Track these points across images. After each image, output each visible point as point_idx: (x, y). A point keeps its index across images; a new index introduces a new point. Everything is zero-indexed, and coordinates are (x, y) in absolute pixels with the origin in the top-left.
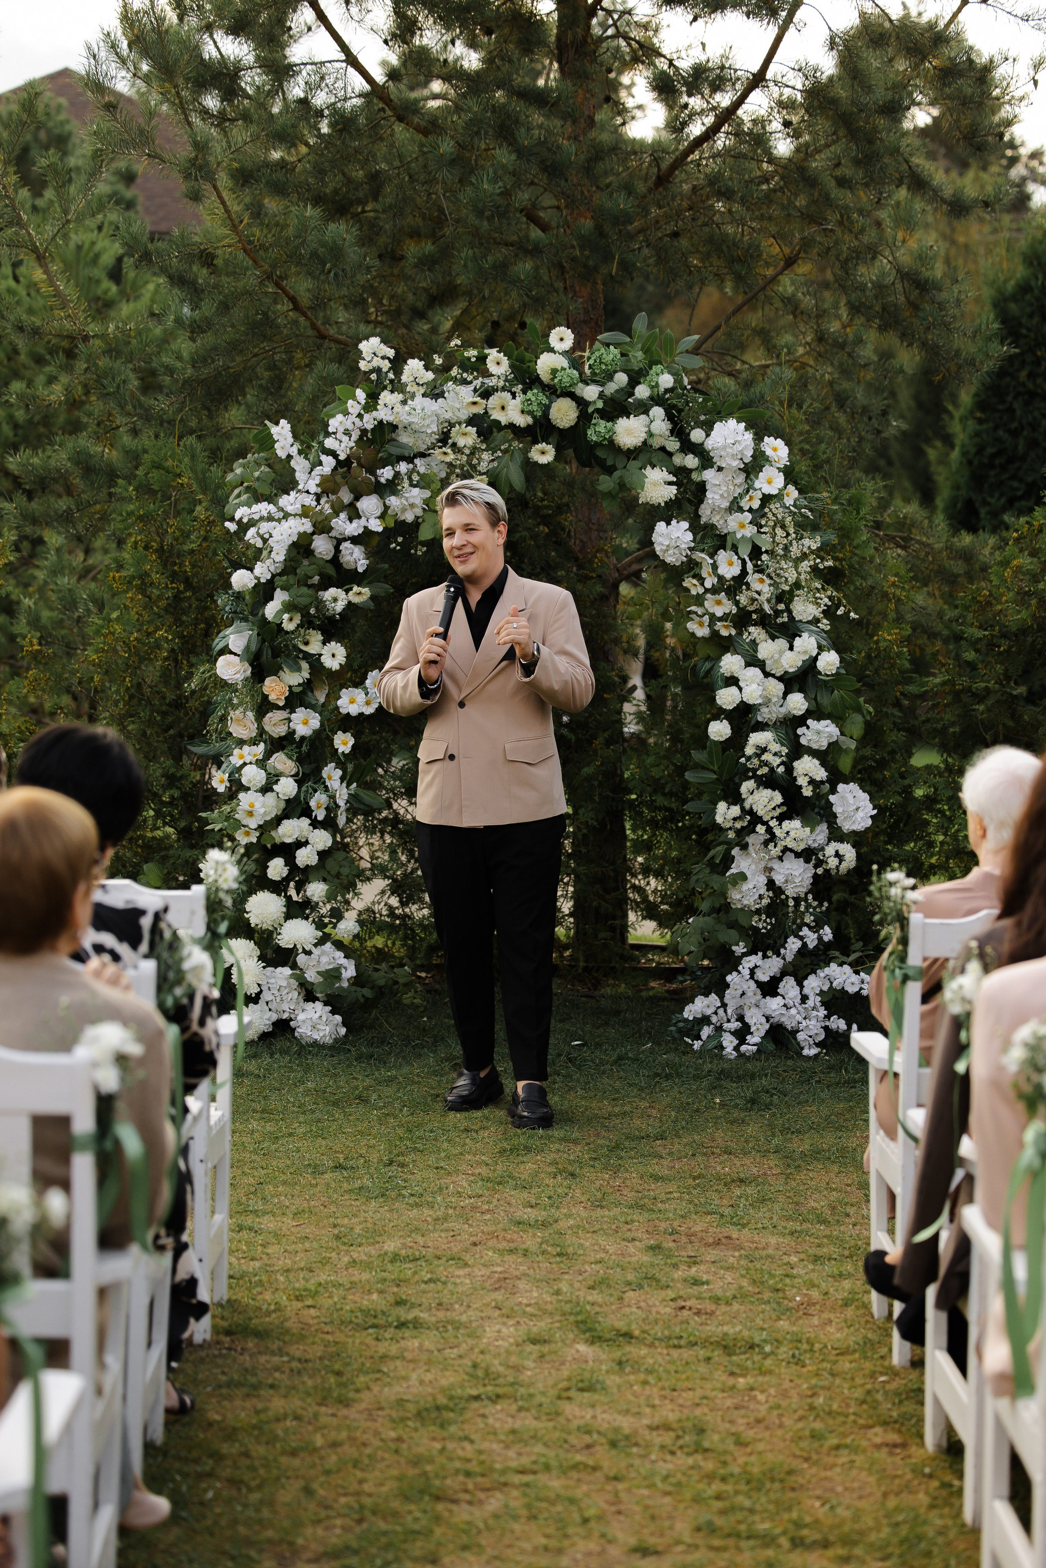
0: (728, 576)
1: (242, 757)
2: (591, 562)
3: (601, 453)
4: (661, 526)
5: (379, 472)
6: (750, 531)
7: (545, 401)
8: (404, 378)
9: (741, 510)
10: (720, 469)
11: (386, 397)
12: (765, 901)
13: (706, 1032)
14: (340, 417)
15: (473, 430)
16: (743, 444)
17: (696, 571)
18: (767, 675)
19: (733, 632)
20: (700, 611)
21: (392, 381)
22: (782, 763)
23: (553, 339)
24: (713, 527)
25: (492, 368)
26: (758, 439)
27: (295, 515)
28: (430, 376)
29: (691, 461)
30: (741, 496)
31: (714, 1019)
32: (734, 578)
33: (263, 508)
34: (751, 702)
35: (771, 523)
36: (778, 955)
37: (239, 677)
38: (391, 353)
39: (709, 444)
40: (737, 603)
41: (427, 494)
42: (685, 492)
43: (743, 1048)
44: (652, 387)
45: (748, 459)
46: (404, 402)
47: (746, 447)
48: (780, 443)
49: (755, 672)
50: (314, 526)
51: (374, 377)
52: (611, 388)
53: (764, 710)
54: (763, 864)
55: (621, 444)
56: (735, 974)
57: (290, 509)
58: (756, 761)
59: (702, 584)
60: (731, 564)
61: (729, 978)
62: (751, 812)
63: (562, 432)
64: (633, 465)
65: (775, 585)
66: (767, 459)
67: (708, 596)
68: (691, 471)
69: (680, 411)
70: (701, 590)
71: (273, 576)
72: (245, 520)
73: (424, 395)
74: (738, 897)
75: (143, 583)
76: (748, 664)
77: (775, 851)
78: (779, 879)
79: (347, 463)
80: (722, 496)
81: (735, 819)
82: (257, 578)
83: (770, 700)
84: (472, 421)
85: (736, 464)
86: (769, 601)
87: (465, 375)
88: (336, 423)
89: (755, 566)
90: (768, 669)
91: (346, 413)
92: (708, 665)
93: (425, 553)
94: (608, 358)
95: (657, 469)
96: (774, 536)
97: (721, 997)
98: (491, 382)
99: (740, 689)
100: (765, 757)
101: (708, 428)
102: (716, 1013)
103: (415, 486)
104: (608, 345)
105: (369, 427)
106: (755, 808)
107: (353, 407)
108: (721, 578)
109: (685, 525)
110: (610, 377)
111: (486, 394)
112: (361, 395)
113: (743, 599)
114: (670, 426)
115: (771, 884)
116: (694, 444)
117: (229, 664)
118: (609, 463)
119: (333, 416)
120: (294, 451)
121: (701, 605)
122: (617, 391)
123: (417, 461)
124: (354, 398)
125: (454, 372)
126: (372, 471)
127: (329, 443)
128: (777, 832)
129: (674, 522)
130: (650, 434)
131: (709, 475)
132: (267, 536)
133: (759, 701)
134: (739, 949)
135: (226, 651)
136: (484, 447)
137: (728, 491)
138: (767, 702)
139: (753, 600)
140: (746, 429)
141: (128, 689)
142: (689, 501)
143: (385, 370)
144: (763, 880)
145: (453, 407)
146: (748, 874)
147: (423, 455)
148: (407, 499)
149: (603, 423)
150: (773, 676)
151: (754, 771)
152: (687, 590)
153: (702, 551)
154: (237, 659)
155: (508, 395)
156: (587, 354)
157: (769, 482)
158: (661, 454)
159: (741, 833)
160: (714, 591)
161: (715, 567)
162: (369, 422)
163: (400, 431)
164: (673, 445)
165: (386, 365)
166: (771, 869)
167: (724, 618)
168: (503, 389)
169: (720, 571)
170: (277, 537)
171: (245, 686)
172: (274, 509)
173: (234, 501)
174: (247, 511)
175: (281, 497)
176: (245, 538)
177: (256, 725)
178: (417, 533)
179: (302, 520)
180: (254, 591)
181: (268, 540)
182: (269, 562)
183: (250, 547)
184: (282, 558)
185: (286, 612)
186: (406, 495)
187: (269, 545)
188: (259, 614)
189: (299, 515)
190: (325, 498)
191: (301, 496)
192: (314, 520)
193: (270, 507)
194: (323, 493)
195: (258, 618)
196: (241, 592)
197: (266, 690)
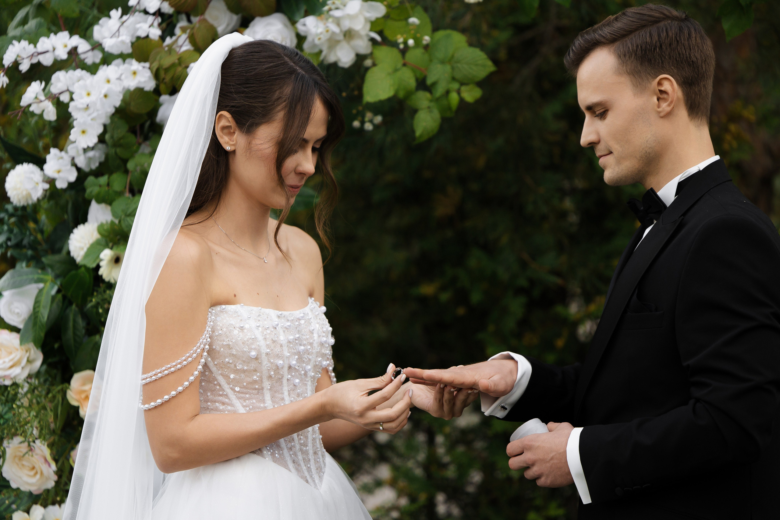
27: (123, 57)
37: (19, 374)
41: (379, 10)
50: (156, 75)
57: (110, 45)
71: (82, 175)
72: (24, 67)
82: (51, 182)
93: (376, 127)
132: (64, 98)
148: (338, 21)
154: (13, 339)
170: (86, 100)
171: (32, 390)
172: (83, 46)
173: (12, 31)
174: (31, 48)
175: (96, 20)
176: (24, 102)
177: (54, 467)
178: (360, 88)
179: (135, 65)
180: (45, 205)
181: (67, 105)
182: (71, 149)
183: (33, 121)
184: (92, 140)
185: (106, 246)
186: (337, 13)
187: (69, 115)
188: (59, 251)
189: (130, 56)
190: (183, 23)
191: (132, 19)
192: (155, 65)
193: (76, 40)
194: (178, 12)
195: (57, 257)
196: (24, 208)
197: (73, 398)
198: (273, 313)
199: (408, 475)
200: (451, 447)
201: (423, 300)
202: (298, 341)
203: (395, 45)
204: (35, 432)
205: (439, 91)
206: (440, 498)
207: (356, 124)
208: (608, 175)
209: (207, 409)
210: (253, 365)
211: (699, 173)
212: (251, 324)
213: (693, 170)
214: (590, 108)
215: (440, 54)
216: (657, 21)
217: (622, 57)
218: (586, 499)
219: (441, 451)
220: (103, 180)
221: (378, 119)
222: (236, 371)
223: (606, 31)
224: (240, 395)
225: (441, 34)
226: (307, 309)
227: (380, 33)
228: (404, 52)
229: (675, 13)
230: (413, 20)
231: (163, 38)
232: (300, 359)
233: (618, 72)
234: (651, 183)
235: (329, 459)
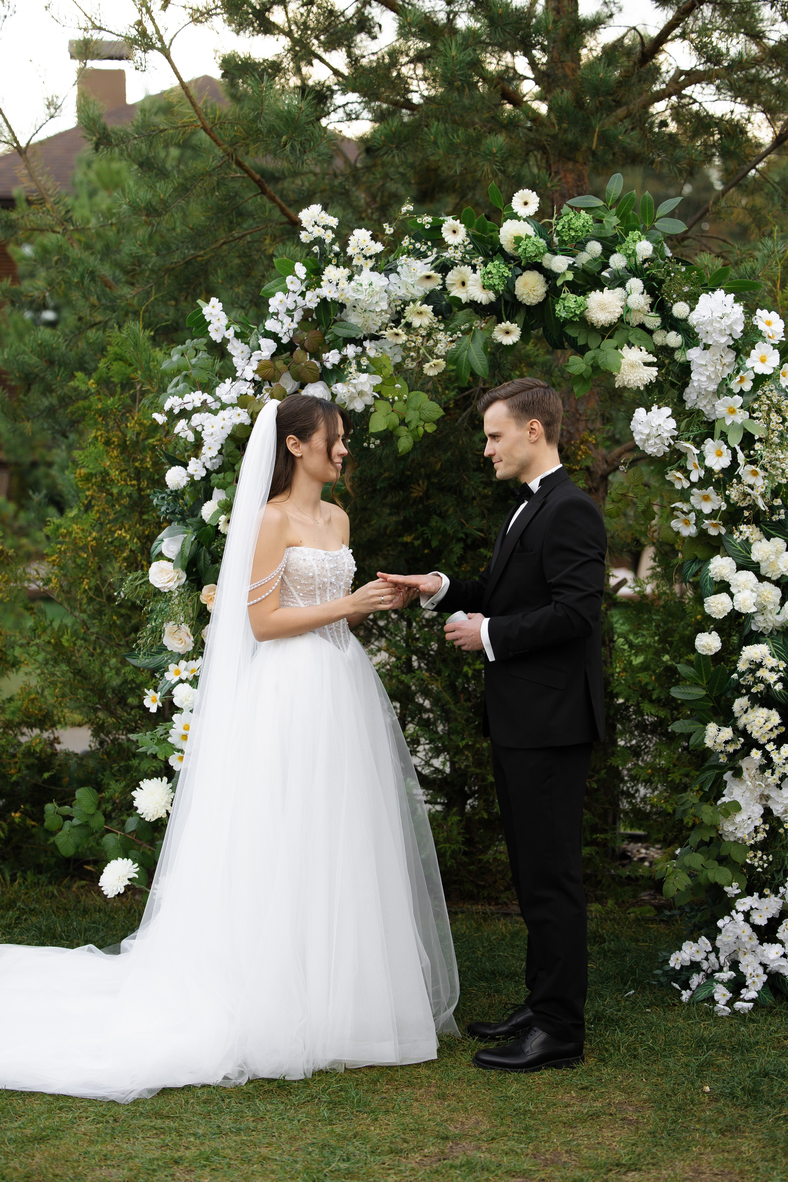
0: (717, 468)
1: (178, 673)
2: (575, 454)
3: (572, 332)
4: (640, 413)
5: (325, 356)
6: (741, 417)
7: (508, 273)
8: (350, 251)
9: (730, 393)
10: (706, 347)
11: (332, 273)
12: (761, 836)
13: (696, 980)
14: (280, 295)
15: (428, 309)
16: (733, 317)
17: (682, 462)
18: (762, 578)
19: (723, 531)
20: (685, 508)
21: (337, 255)
22: (780, 680)
23: (517, 204)
24: (699, 412)
25: (449, 238)
26: (750, 312)
27: (233, 405)
28: (378, 247)
29: (674, 339)
30: (730, 377)
31: (705, 965)
32: (723, 470)
33: (196, 398)
34: (743, 611)
35: (765, 408)
36: (776, 892)
37: (173, 585)
38: (334, 222)
39: (694, 319)
40: (727, 499)
41: (378, 380)
42: (667, 374)
43: (738, 1005)
44: (629, 256)
45: (738, 335)
46: (350, 278)
47: (735, 322)
48: (774, 316)
49: (749, 576)
51: (316, 249)
52: (583, 258)
53: (759, 618)
54: (757, 793)
55: (594, 320)
56: (727, 919)
57: (225, 399)
58: (750, 678)
59: (688, 478)
60: (720, 454)
61: (720, 923)
62: (743, 733)
63: (529, 309)
64: (608, 344)
65: (770, 477)
66: (759, 334)
67: (695, 490)
68: (673, 350)
69: (661, 282)
70: (686, 485)
71: (209, 473)
72: (176, 411)
73: (372, 269)
74: (731, 829)
75: (103, 480)
76: (740, 567)
77: (773, 780)
78: (777, 810)
79: (291, 347)
80: (709, 377)
81: (726, 742)
82: (192, 476)
83: (765, 607)
84: (427, 299)
85: (724, 340)
86: (763, 496)
87: (418, 245)
88: (276, 303)
89: (748, 456)
90: (763, 572)
91: (286, 291)
92: (694, 568)
93: (377, 446)
94: (578, 223)
95: (635, 349)
96: (768, 422)
97: (712, 939)
98: (448, 254)
99: (732, 596)
100: (762, 673)
101: (692, 300)
102: (707, 959)
103: (364, 371)
104: (578, 209)
105: (313, 305)
106: (748, 728)
107: (293, 283)
108: (709, 471)
109: (667, 411)
110: (581, 245)
111: (444, 268)
112: (300, 270)
113: (734, 493)
114: (649, 300)
115: (768, 813)
116: (677, 320)
117: (162, 571)
118: (581, 342)
119: (273, 295)
120: (230, 334)
121: (687, 500)
122: (588, 262)
123: (366, 344)
124: (293, 273)
125: (406, 242)
126: (316, 355)
127: (270, 325)
128: (774, 756)
129: (655, 408)
130: (627, 309)
131: (694, 354)
132: (199, 429)
133: (754, 609)
134: (732, 890)
135: (161, 556)
136: (442, 327)
137: (715, 372)
138: (762, 609)
139: (746, 495)
140: (736, 301)
141: (85, 591)
142: (673, 385)
143: (328, 241)
144: (759, 810)
145: (406, 283)
146: (742, 804)
147: (375, 338)
148: (355, 386)
149: (572, 297)
150: (769, 580)
151: (749, 688)
152: (671, 484)
153: (688, 440)
154: (171, 565)
155: (468, 269)
156: (553, 221)
157: (763, 361)
158: (640, 332)
159: (733, 756)
160: (702, 484)
161: (702, 457)
162: (311, 300)
163: (348, 311)
164: (653, 321)
165: (329, 236)
166: (768, 798)
167: (713, 515)
168: (463, 261)
169: (708, 463)
170: (212, 430)
171: (181, 595)
172: (210, 399)
173: (169, 391)
174: (180, 401)
175: (217, 385)
176: (176, 431)
177: (192, 638)
178: (367, 424)
179: (239, 410)
180: (188, 489)
181: (200, 433)
182: (203, 458)
183: (182, 441)
184: (215, 453)
185: (223, 513)
186: (354, 381)
187: (202, 439)
188: (196, 516)
189: (236, 405)
190: (267, 386)
191: (238, 384)
192: (251, 411)
193: (206, 396)
194: (264, 380)
195: (195, 519)
196: (176, 491)
197: (203, 599)
198: (322, 552)
199: (396, 645)
200: (422, 627)
201: (405, 544)
202: (336, 568)
203: (387, 400)
204: (182, 619)
205: (413, 426)
206: (414, 658)
207: (365, 444)
208: (499, 474)
209: (283, 606)
210: (310, 581)
211: (552, 474)
212: (310, 558)
213: (549, 472)
214: (490, 435)
215: (413, 405)
216: (531, 388)
217: (511, 407)
218: (491, 658)
219: (415, 631)
220: (221, 475)
221: (378, 442)
222: (301, 584)
223: (503, 392)
224: (303, 598)
225: (413, 393)
226: (342, 551)
227: (379, 393)
228: (392, 403)
229: (542, 383)
230: (398, 385)
231: (255, 395)
232: (337, 579)
233: (509, 416)
234: (524, 479)
235: (352, 636)
